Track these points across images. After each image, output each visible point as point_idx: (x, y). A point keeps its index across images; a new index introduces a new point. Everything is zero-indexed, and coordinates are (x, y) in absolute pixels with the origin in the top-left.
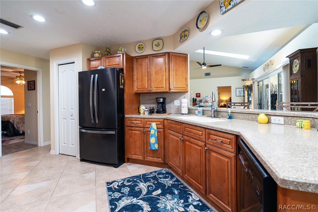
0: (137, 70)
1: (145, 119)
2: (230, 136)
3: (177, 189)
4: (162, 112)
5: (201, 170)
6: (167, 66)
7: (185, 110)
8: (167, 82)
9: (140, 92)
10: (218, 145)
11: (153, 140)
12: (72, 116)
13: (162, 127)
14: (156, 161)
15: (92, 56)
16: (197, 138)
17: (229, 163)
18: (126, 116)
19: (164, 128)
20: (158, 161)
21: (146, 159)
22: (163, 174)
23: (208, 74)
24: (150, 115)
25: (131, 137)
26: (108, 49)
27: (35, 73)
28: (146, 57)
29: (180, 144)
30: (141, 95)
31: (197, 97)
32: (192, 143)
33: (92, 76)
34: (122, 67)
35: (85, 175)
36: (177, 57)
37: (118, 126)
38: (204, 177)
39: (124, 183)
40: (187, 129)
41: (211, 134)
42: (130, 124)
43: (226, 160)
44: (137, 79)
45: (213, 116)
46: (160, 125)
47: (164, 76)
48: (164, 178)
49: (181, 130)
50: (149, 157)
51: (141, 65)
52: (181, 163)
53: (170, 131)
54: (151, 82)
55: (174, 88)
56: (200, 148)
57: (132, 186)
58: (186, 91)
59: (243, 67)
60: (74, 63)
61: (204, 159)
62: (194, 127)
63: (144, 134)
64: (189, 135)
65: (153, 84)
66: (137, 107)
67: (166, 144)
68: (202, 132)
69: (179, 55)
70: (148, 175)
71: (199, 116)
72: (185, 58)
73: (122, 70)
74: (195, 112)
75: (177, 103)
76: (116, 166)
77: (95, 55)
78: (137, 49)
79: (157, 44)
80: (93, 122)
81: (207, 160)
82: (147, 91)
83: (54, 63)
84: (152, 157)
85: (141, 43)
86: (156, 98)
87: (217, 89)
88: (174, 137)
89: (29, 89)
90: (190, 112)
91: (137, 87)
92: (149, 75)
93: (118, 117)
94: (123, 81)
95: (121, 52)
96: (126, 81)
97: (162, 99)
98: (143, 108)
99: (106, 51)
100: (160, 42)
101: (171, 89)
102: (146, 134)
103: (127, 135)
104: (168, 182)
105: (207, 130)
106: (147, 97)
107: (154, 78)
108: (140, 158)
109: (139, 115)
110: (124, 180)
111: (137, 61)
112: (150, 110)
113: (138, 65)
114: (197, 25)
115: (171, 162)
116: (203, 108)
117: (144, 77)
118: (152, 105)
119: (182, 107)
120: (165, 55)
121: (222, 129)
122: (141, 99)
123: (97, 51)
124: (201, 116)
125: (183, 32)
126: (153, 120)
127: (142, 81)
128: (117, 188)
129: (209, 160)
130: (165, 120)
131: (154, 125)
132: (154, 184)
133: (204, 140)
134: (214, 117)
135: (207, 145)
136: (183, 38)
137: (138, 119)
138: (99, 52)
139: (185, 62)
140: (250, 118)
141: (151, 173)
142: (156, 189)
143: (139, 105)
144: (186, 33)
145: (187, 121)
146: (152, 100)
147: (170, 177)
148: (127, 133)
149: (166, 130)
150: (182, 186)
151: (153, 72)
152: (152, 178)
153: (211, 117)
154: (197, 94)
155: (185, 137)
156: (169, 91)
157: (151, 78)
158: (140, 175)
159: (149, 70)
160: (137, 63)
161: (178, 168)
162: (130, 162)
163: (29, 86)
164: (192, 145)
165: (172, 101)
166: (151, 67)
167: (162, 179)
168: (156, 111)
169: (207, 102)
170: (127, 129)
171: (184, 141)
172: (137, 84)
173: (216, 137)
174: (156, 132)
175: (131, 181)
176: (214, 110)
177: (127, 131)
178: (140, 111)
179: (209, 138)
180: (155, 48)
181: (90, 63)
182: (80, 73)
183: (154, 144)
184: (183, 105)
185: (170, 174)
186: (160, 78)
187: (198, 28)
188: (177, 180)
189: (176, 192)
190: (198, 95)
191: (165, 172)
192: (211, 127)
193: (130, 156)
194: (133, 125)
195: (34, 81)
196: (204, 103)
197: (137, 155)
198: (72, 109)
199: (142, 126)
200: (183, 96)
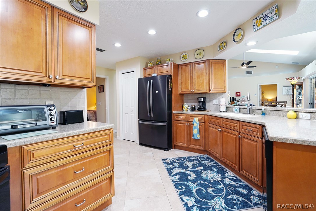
0: (182, 75)
1: (189, 115)
2: (258, 126)
3: (216, 168)
4: (203, 109)
5: (235, 153)
6: (207, 71)
7: (223, 108)
8: (208, 84)
9: (184, 93)
10: (249, 133)
11: (195, 131)
12: (132, 111)
13: (203, 121)
14: (198, 148)
15: (147, 66)
16: (232, 129)
17: (257, 146)
18: (174, 112)
19: (205, 122)
20: (200, 148)
21: (189, 146)
22: (204, 158)
23: (249, 73)
24: (192, 112)
25: (177, 128)
26: (159, 60)
27: (104, 80)
28: (189, 64)
29: (219, 134)
30: (184, 95)
31: (237, 96)
32: (228, 133)
33: (149, 81)
34: (170, 74)
35: (145, 153)
36: (216, 63)
37: (168, 120)
38: (238, 158)
39: (175, 161)
40: (224, 123)
41: (244, 125)
42: (177, 118)
43: (255, 144)
44: (182, 82)
45: (248, 113)
46: (201, 119)
47: (205, 79)
48: (204, 160)
49: (220, 123)
50: (192, 144)
51: (185, 71)
52: (220, 149)
53: (210, 124)
54: (194, 85)
55: (214, 89)
56: (235, 137)
57: (181, 163)
58: (224, 91)
59: (293, 63)
60: (134, 71)
61: (238, 145)
62: (230, 121)
63: (188, 127)
64: (226, 127)
65: (195, 86)
66: (181, 105)
67: (206, 135)
68: (237, 124)
69: (218, 61)
70: (192, 158)
71: (236, 113)
72: (223, 63)
73: (170, 76)
74: (232, 110)
75: (215, 102)
76: (166, 150)
77: (149, 65)
78: (182, 58)
79: (199, 53)
80: (149, 116)
81: (241, 145)
82: (190, 92)
83: (119, 72)
84: (195, 145)
85: (185, 53)
86: (198, 98)
87: (259, 87)
88: (213, 129)
89: (100, 91)
90: (228, 110)
91: (182, 89)
92: (192, 79)
93: (168, 113)
94: (171, 84)
95: (169, 62)
96: (173, 84)
97: (203, 99)
98: (186, 106)
99: (157, 61)
100: (202, 51)
101: (211, 90)
102: (190, 126)
103: (174, 127)
104: (209, 163)
105: (241, 123)
106: (189, 97)
107: (196, 81)
108: (185, 145)
109: (183, 111)
110: (174, 159)
111: (181, 68)
112: (192, 108)
113: (182, 71)
114: (234, 38)
115: (211, 149)
116: (240, 106)
117: (188, 81)
118: (194, 104)
119: (221, 106)
120: (205, 62)
121: (252, 121)
122: (185, 98)
123: (150, 62)
124: (238, 113)
125: (221, 43)
126: (196, 115)
127: (186, 84)
128: (170, 163)
129: (242, 145)
130: (206, 116)
131: (196, 120)
132: (197, 163)
133: (238, 130)
134: (250, 114)
135: (240, 134)
136: (222, 48)
137: (183, 114)
138: (152, 62)
139: (224, 67)
140: (281, 114)
141: (194, 157)
142: (199, 166)
143: (183, 104)
144: (224, 44)
145: (224, 116)
146: (194, 99)
147: (210, 160)
148: (174, 125)
149: (207, 124)
150: (220, 167)
151: (195, 77)
152: (195, 160)
153: (247, 114)
154: (236, 93)
155: (223, 128)
156: (209, 92)
157: (193, 82)
158: (186, 157)
159: (192, 75)
160: (181, 69)
161: (216, 153)
162: (176, 149)
163: (100, 89)
164: (229, 134)
165: (212, 100)
166: (193, 72)
167: (203, 161)
168: (197, 108)
169: (244, 101)
170: (174, 122)
171: (222, 132)
172: (182, 86)
173: (248, 128)
174: (199, 125)
175: (179, 160)
176: (249, 108)
177: (174, 124)
178: (184, 109)
179: (242, 129)
180: (197, 57)
181: (145, 71)
182: (139, 80)
183: (196, 134)
184: (221, 103)
185: (210, 158)
186: (201, 82)
187: (235, 41)
188: (216, 163)
189: (215, 170)
190: (238, 94)
191: (205, 157)
192: (244, 120)
193: (176, 143)
194: (179, 119)
195: (103, 85)
196: (241, 102)
197: (182, 143)
198: (132, 106)
199: (187, 120)
200: (222, 96)
